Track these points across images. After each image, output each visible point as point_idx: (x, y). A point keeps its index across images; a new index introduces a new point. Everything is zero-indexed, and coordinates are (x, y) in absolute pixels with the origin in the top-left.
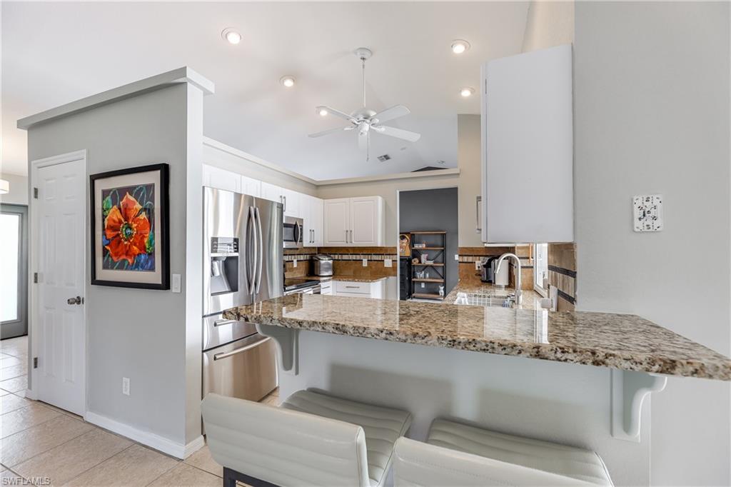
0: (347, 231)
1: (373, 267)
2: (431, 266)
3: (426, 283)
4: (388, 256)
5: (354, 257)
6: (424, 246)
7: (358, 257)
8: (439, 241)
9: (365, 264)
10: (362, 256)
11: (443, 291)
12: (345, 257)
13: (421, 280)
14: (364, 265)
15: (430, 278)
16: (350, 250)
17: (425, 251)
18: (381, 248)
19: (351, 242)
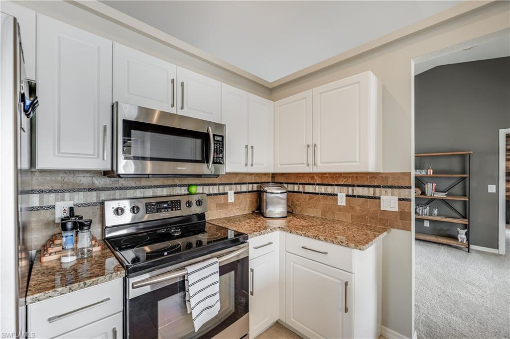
0: (308, 146)
1: (358, 208)
2: (443, 200)
3: (431, 221)
4: (389, 190)
5: (323, 189)
6: (430, 172)
7: (330, 190)
8: (456, 164)
9: (342, 201)
10: (336, 188)
11: (464, 236)
12: (309, 189)
13: (424, 217)
14: (339, 204)
15: (439, 215)
16: (316, 177)
17: (431, 179)
18: (374, 175)
19: (315, 164)
